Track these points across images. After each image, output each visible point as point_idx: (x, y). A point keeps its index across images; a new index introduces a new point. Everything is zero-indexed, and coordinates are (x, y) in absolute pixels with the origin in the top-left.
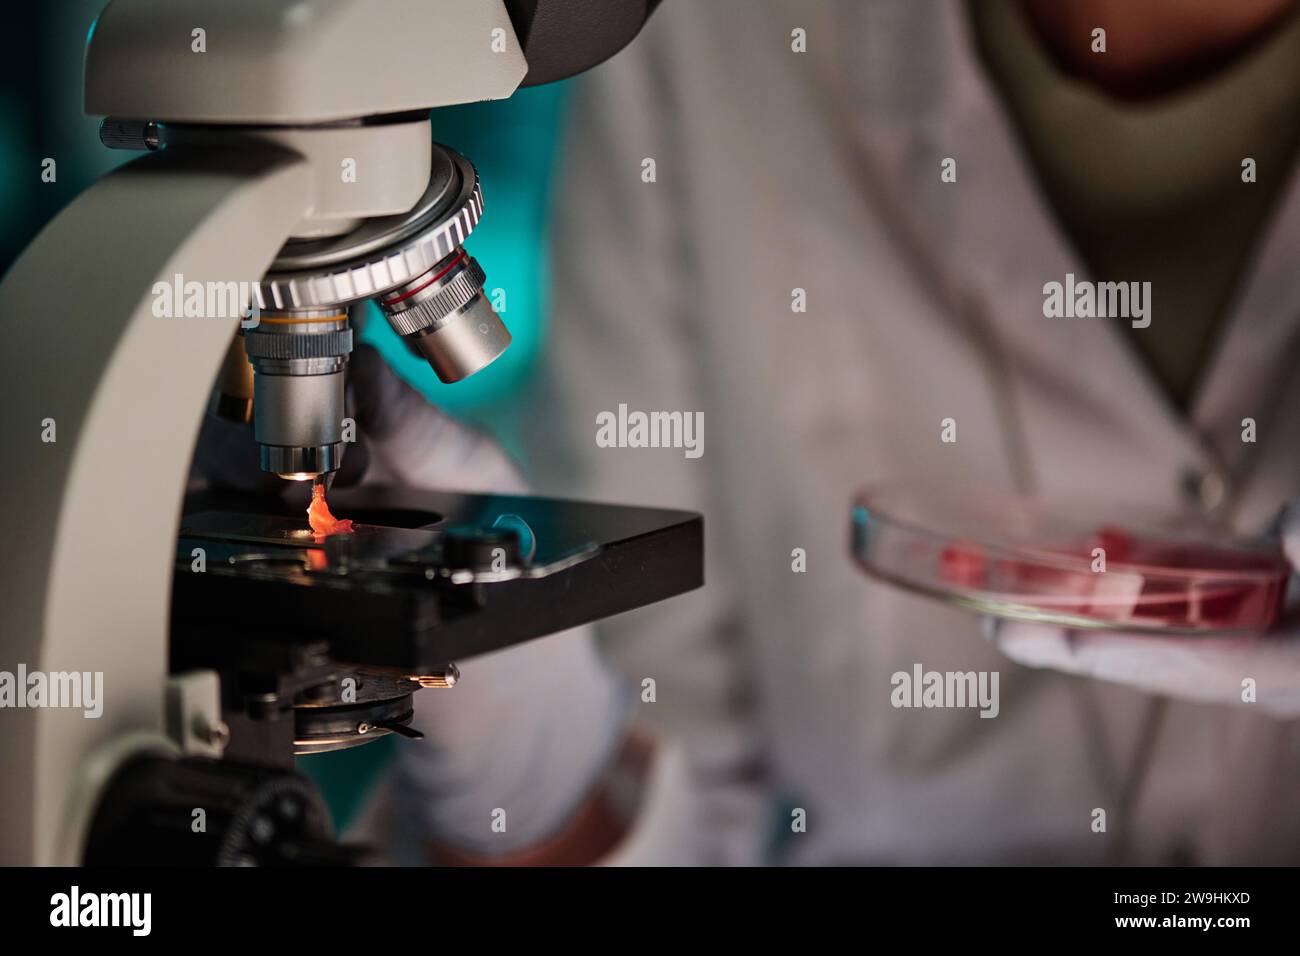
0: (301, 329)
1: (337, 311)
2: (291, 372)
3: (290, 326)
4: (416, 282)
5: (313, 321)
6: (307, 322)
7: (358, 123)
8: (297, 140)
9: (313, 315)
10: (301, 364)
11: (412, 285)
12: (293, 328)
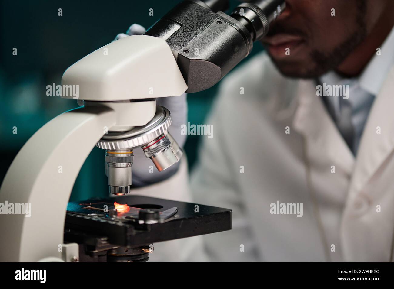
0: (119, 155)
1: (129, 151)
2: (116, 167)
3: (116, 155)
4: (150, 143)
5: (122, 153)
6: (121, 153)
7: (129, 101)
8: (111, 105)
9: (122, 152)
10: (119, 165)
11: (149, 144)
12: (117, 155)
